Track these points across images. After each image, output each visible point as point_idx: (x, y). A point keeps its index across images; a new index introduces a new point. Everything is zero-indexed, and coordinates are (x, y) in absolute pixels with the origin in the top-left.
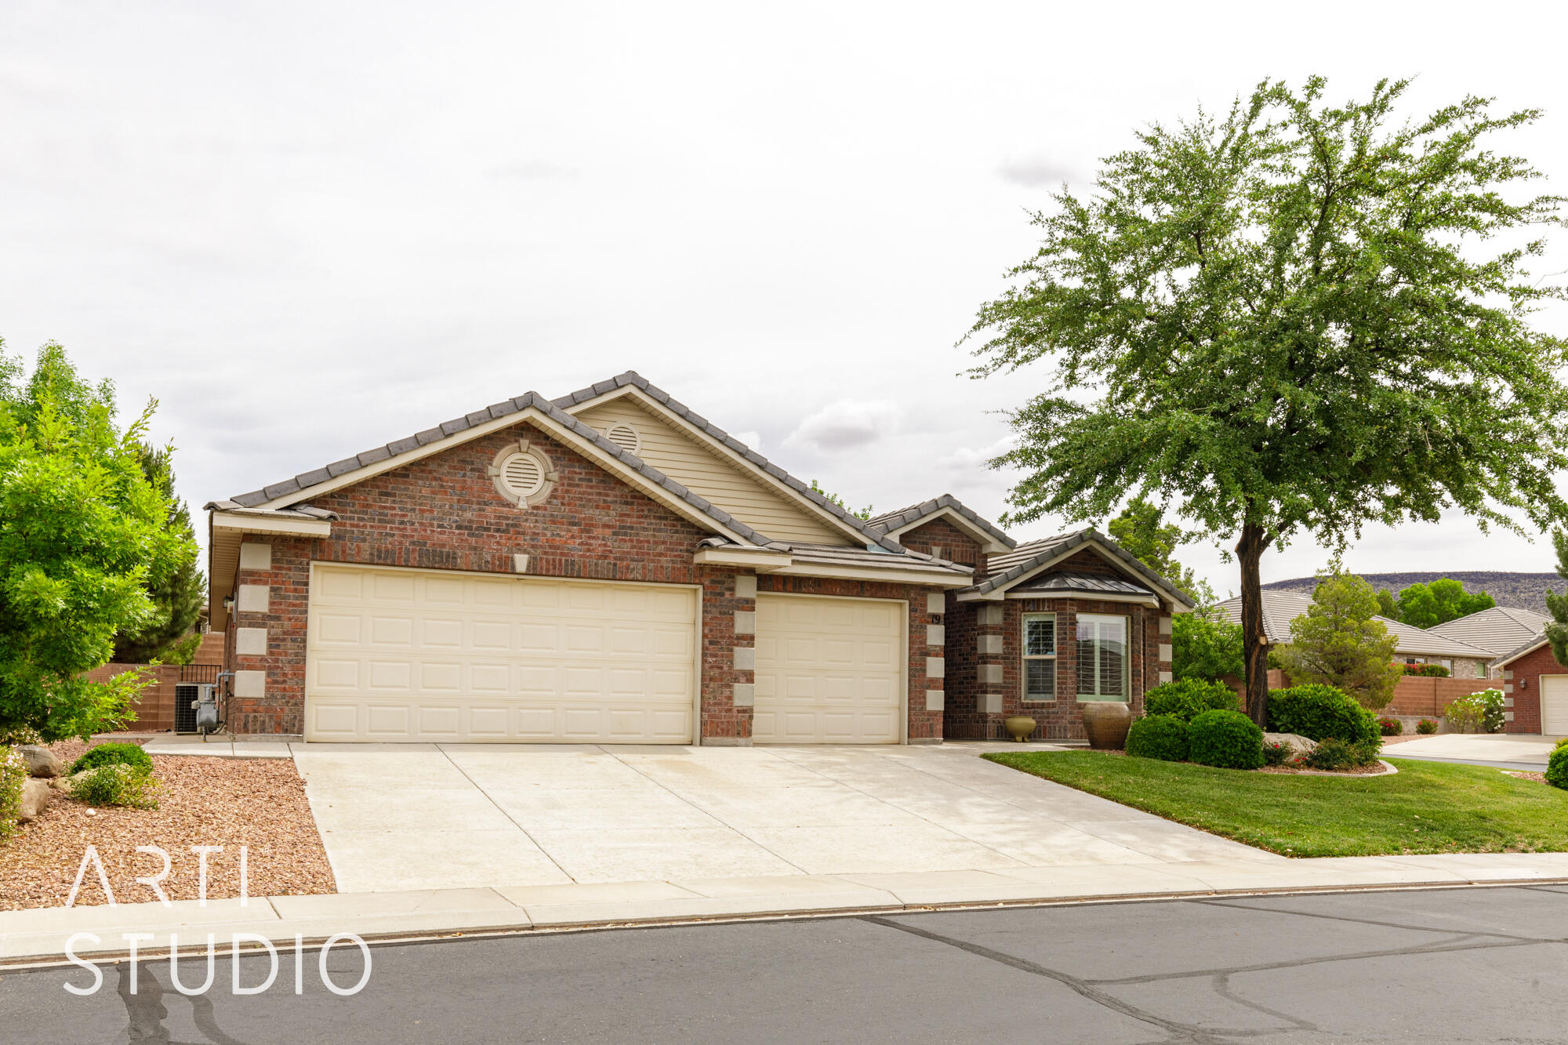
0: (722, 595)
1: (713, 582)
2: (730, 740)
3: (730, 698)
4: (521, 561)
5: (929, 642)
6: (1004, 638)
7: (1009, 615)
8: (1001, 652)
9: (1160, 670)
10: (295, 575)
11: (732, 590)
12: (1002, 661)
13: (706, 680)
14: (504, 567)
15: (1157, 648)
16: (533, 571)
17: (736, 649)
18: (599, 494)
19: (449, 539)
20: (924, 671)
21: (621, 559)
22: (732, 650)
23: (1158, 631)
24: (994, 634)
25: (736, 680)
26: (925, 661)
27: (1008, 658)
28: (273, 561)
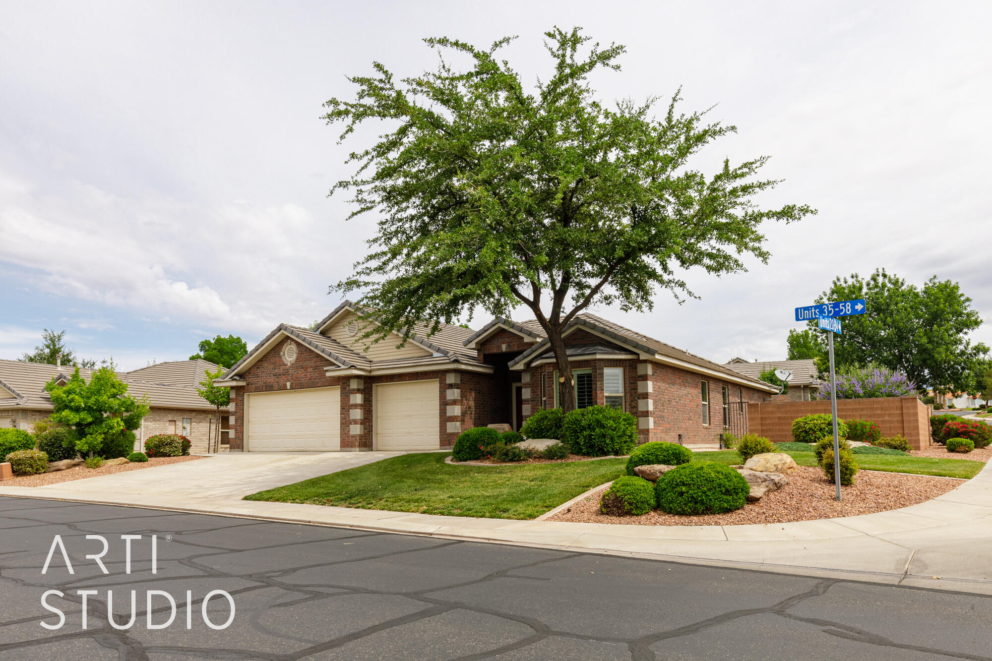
0: (346, 388)
1: (343, 383)
2: (349, 449)
3: (349, 431)
4: (288, 384)
5: (448, 398)
6: (532, 390)
7: (534, 376)
8: (529, 397)
9: (639, 398)
10: (240, 398)
11: (349, 385)
12: (531, 402)
13: (342, 424)
14: (284, 388)
15: (636, 383)
16: (292, 388)
17: (351, 410)
18: (309, 355)
19: (271, 380)
20: (446, 413)
21: (315, 379)
22: (349, 411)
23: (637, 373)
24: (526, 388)
25: (351, 424)
26: (446, 408)
27: (534, 401)
28: (236, 394)
